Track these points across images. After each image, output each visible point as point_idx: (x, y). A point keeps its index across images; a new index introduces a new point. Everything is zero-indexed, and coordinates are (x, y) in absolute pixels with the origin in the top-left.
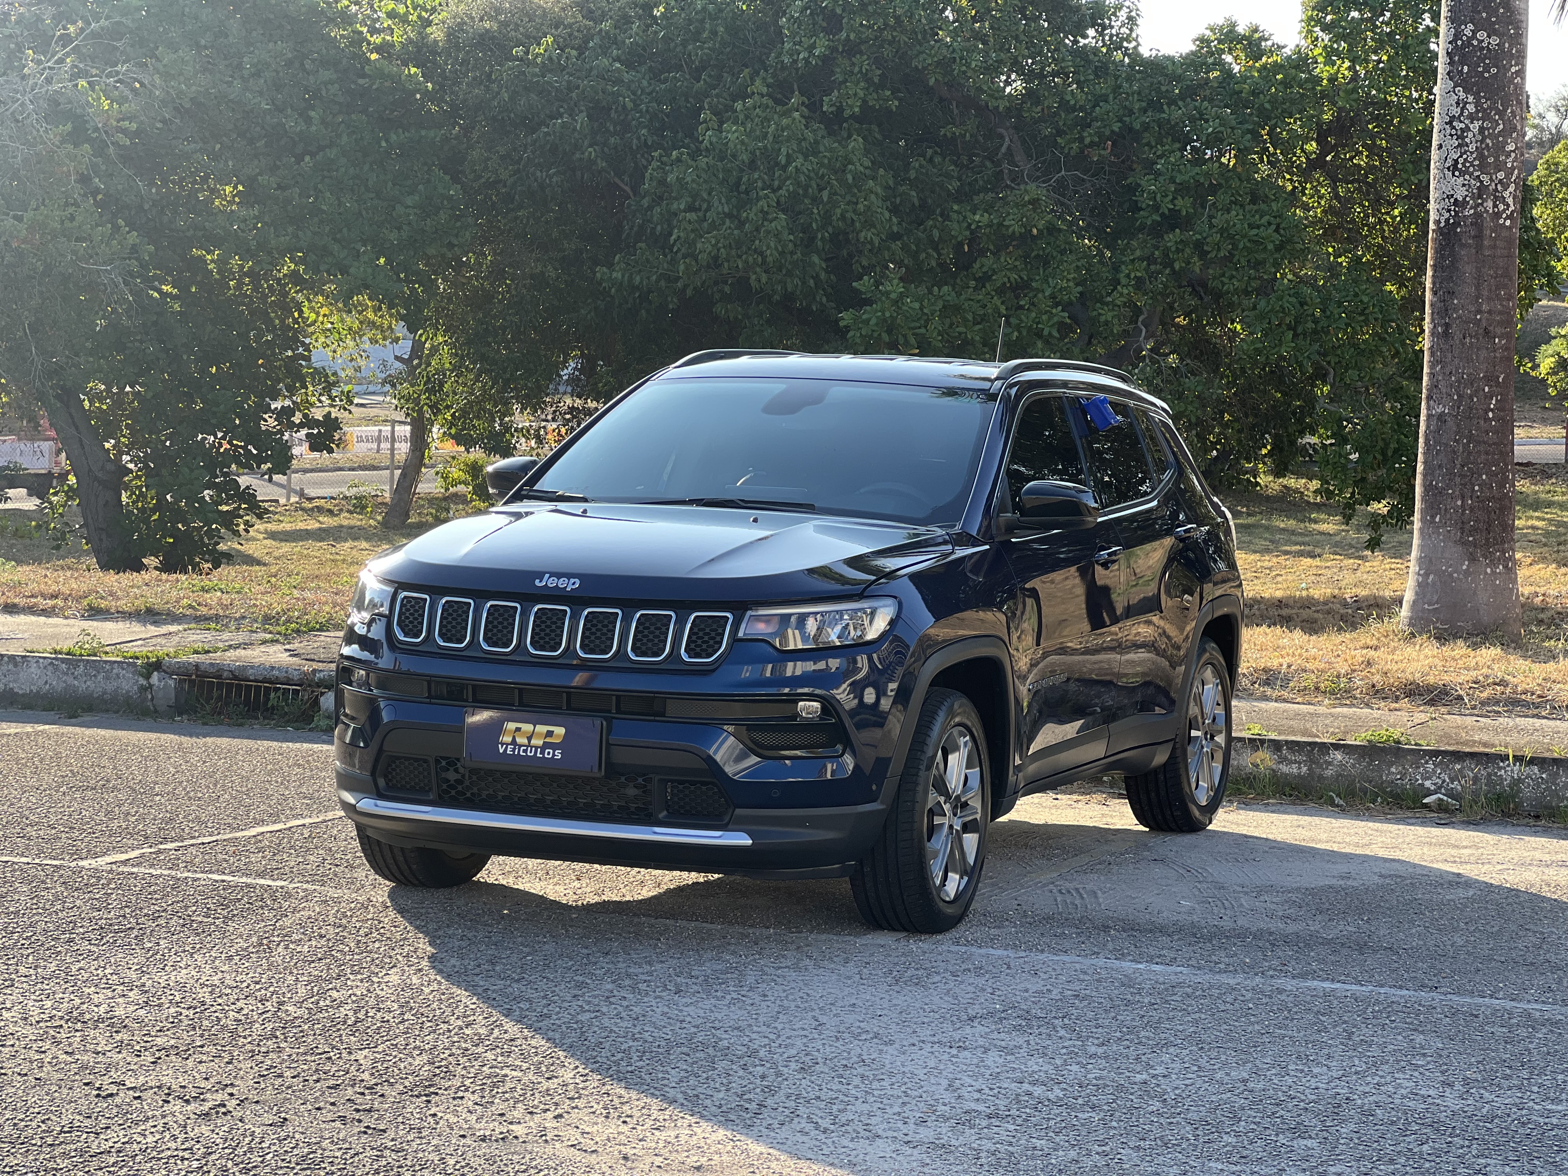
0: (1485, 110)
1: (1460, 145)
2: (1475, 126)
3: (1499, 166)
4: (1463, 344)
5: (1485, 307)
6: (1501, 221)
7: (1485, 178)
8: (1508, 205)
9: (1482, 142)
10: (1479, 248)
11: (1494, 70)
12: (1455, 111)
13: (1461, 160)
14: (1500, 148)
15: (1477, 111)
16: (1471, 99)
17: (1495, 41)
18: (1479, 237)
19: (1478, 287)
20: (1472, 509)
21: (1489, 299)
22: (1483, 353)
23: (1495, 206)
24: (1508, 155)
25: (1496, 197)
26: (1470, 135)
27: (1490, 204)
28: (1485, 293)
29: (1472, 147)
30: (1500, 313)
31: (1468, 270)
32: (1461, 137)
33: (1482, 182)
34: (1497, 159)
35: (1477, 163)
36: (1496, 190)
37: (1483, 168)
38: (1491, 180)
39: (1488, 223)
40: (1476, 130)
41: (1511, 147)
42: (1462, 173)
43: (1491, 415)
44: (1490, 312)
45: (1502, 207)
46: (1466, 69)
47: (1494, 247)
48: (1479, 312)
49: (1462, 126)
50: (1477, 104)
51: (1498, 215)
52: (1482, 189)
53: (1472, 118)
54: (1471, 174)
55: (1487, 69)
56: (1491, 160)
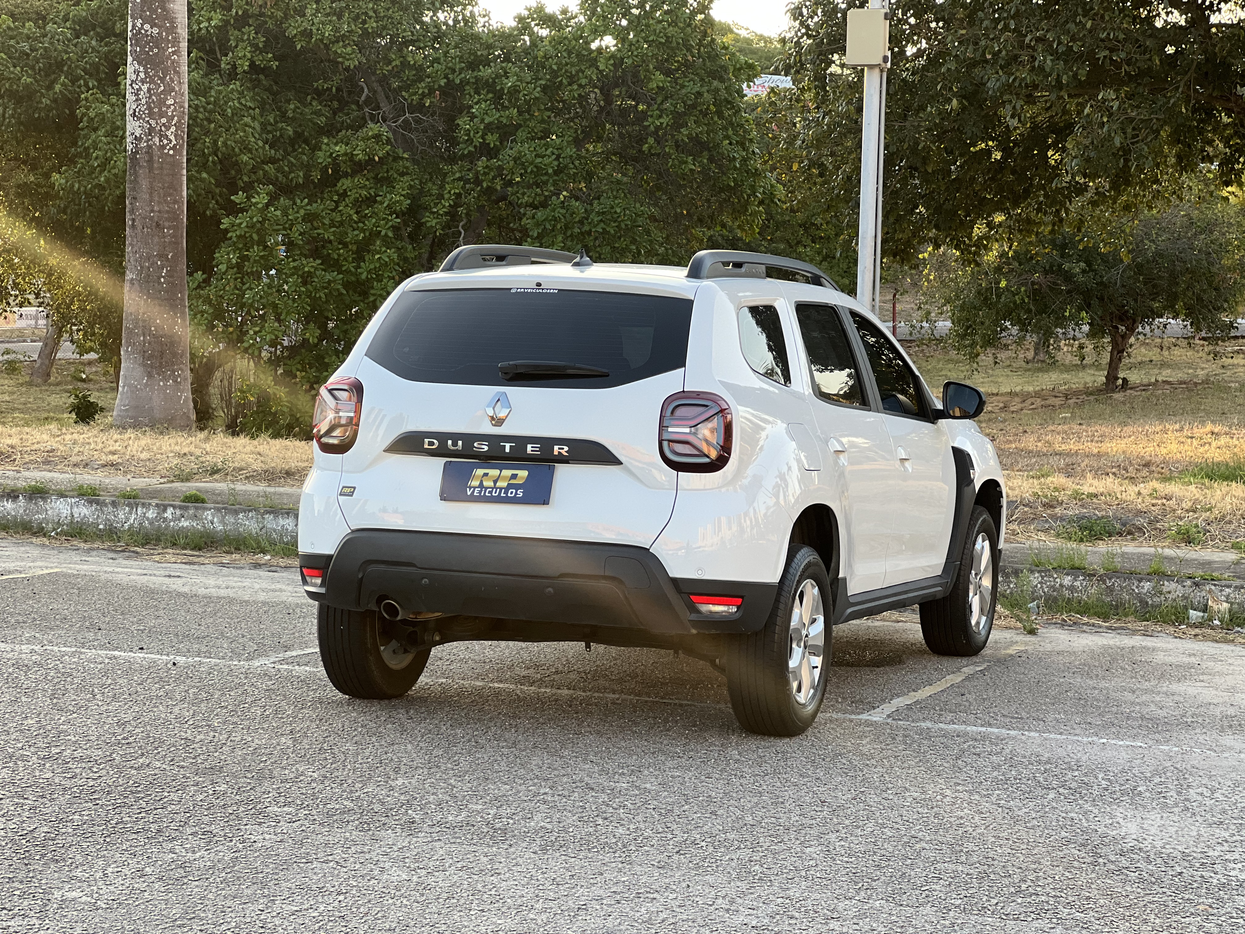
0: (150, 77)
1: (137, 100)
2: (145, 87)
3: (162, 115)
4: (143, 233)
5: (156, 208)
6: (166, 151)
7: (153, 122)
8: (171, 141)
9: (150, 98)
10: (151, 169)
11: (155, 50)
12: (134, 77)
13: (137, 110)
14: (162, 103)
15: (146, 77)
16: (142, 69)
17: (156, 31)
18: (150, 161)
19: (151, 194)
20: (150, 343)
21: (159, 203)
22: (156, 240)
23: (161, 141)
24: (169, 107)
25: (161, 136)
26: (142, 93)
27: (157, 140)
28: (156, 199)
29: (144, 101)
30: (168, 212)
31: (144, 184)
32: (137, 95)
33: (150, 125)
34: (160, 109)
35: (147, 112)
36: (161, 130)
37: (151, 115)
38: (157, 123)
39: (156, 152)
40: (146, 90)
41: (170, 102)
42: (139, 119)
43: (162, 280)
44: (159, 212)
45: (165, 142)
46: (138, 49)
47: (161, 168)
48: (152, 211)
49: (137, 87)
50: (146, 73)
51: (163, 147)
52: (151, 129)
53: (143, 82)
54: (144, 120)
55: (151, 49)
56: (156, 110)
